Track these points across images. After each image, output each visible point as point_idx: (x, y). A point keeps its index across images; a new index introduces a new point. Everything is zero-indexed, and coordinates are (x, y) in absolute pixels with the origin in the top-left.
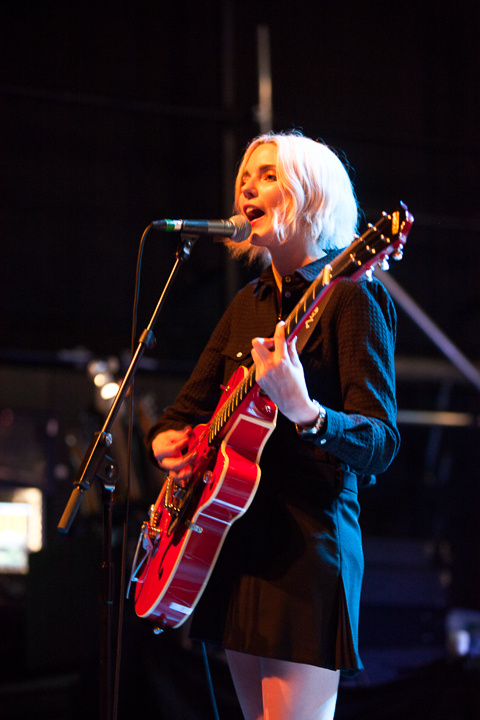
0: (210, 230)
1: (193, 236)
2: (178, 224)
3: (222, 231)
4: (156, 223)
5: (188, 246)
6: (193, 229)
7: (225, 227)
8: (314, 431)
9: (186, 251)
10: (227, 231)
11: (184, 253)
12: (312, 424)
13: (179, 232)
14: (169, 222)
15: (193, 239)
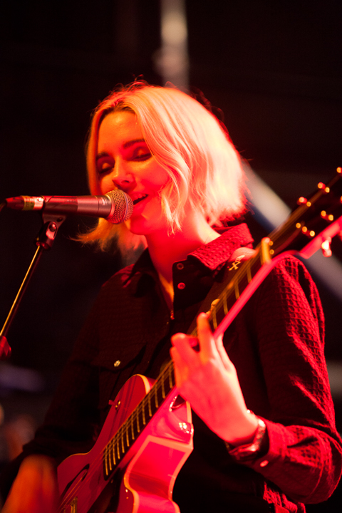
0: (80, 208)
1: (59, 216)
2: (38, 202)
3: (95, 209)
4: (10, 200)
5: (52, 230)
6: (58, 207)
7: (99, 205)
8: (253, 448)
9: (50, 235)
10: (102, 210)
11: (47, 237)
12: (250, 440)
13: (39, 212)
14: (27, 199)
15: (59, 220)
